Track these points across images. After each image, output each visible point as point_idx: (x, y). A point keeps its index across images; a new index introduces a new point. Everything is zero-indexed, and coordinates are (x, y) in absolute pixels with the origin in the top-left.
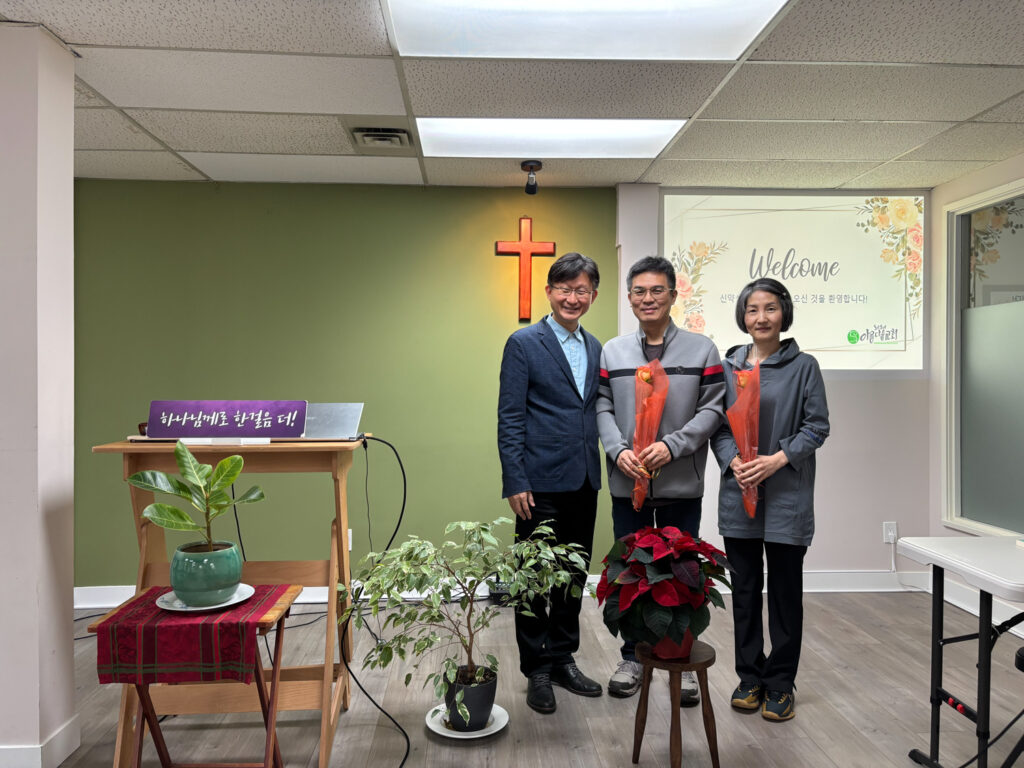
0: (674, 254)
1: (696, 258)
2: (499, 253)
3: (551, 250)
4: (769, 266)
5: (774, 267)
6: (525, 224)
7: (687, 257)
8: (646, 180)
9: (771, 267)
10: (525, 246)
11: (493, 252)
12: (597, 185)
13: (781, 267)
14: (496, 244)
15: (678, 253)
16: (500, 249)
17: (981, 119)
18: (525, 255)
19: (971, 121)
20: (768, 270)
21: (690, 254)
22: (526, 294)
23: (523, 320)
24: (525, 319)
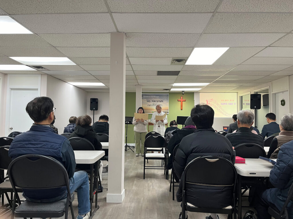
2: (178, 101)
3: (185, 100)
6: (182, 97)
8: (198, 92)
10: (182, 100)
11: (177, 101)
12: (192, 92)
18: (182, 101)
22: (182, 106)
23: (181, 110)
24: (182, 110)
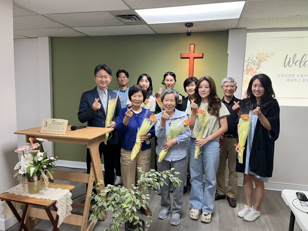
0: (249, 58)
1: (259, 59)
2: (182, 58)
4: (293, 62)
5: (296, 62)
6: (192, 47)
7: (255, 59)
9: (294, 62)
10: (191, 55)
13: (300, 62)
14: (181, 54)
15: (251, 57)
16: (183, 56)
18: (192, 58)
20: (293, 63)
21: (257, 57)
22: (191, 73)
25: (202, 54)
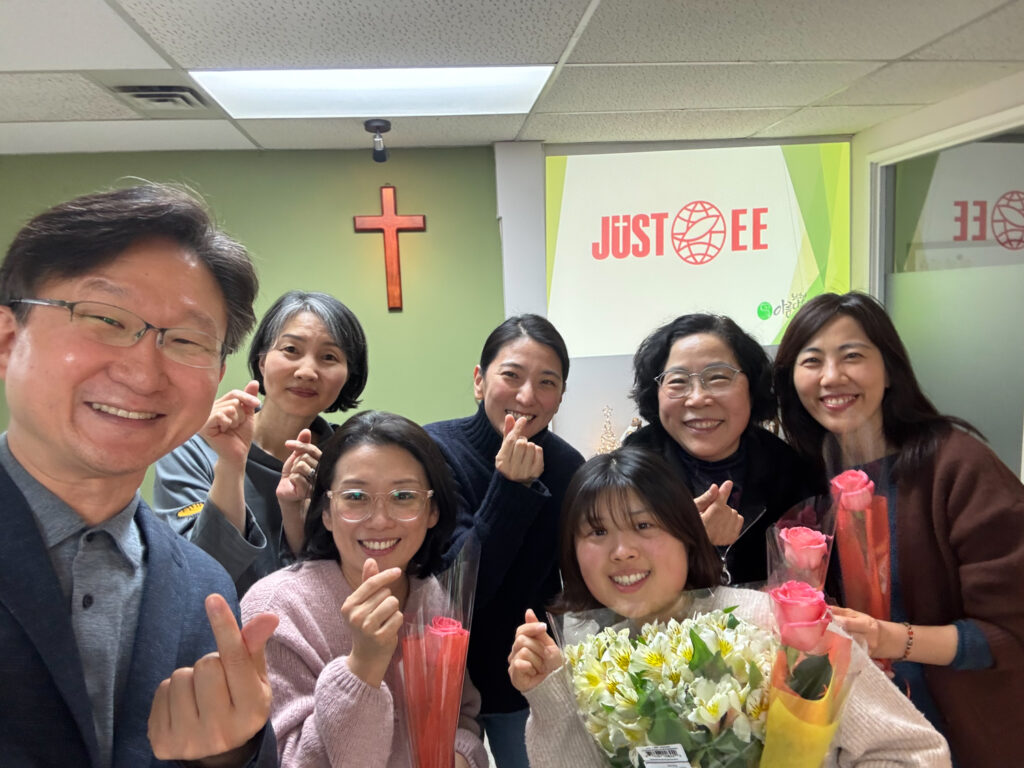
2: (358, 231)
3: (418, 222)
6: (388, 193)
8: (525, 137)
10: (391, 221)
11: (352, 229)
12: (467, 144)
14: (354, 219)
16: (359, 226)
17: (917, 56)
18: (390, 232)
19: (905, 59)
22: (394, 278)
23: (393, 309)
24: (396, 308)
25: (421, 219)
